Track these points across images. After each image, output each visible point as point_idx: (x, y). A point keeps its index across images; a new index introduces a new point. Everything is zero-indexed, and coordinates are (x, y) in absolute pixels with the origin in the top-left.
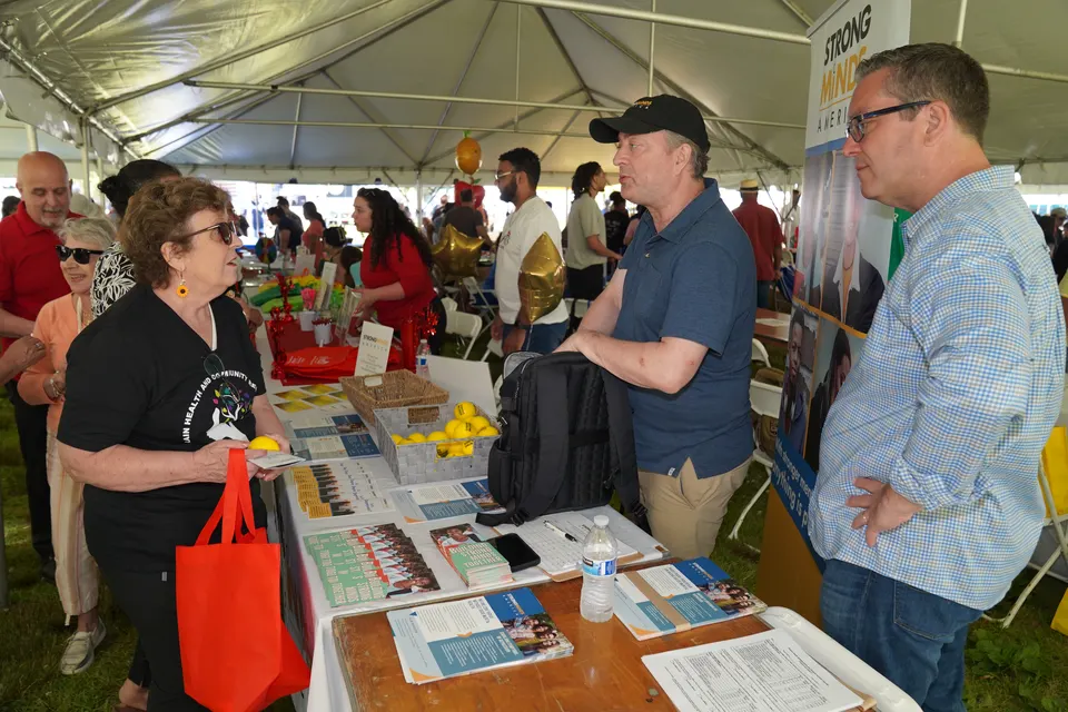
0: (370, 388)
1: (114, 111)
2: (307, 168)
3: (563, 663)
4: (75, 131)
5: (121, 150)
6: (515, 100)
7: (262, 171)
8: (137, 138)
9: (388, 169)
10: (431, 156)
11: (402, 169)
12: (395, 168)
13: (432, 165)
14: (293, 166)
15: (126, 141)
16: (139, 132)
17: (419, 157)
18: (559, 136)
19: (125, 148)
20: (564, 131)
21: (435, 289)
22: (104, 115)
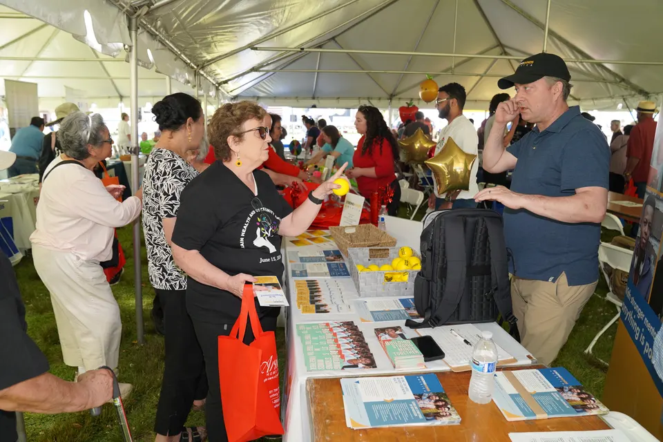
0: (348, 234)
1: (213, 67)
2: (322, 98)
3: (451, 428)
4: (191, 78)
5: (217, 89)
6: (452, 53)
7: (296, 101)
8: (226, 82)
9: (372, 99)
10: (397, 91)
11: (380, 99)
12: (375, 98)
13: (398, 96)
14: (314, 97)
15: (220, 84)
16: (227, 79)
17: (390, 91)
18: (482, 76)
19: (220, 88)
20: (485, 73)
21: (396, 174)
22: (208, 69)
